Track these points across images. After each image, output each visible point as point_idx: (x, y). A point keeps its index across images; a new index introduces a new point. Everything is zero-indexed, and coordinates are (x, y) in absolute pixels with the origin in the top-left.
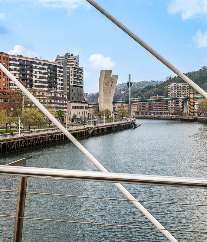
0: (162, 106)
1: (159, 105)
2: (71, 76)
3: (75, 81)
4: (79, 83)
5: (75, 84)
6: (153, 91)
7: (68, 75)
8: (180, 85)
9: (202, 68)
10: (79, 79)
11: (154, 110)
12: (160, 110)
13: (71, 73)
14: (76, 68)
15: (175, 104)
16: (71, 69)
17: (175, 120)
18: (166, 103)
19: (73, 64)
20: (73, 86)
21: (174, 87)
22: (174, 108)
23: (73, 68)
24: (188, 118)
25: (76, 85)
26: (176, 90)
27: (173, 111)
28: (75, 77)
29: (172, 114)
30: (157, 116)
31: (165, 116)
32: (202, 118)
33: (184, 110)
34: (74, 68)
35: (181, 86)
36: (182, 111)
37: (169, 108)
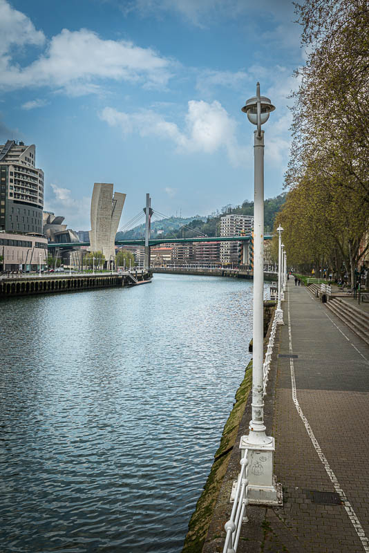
0: (211, 253)
1: (206, 251)
2: (11, 181)
3: (20, 192)
4: (30, 197)
5: (18, 198)
6: (200, 228)
7: (3, 179)
8: (240, 218)
9: (282, 194)
10: (31, 191)
11: (198, 260)
12: (207, 260)
13: (10, 177)
14: (23, 168)
15: (231, 250)
16: (11, 169)
17: (229, 276)
18: (217, 248)
19: (18, 161)
20: (15, 202)
21: (230, 221)
22: (229, 257)
23: (15, 166)
24: (248, 272)
25: (22, 200)
26: (233, 226)
27: (227, 262)
28: (20, 186)
29: (225, 267)
30: (200, 269)
31: (213, 270)
32: (270, 274)
33: (242, 259)
34: (19, 167)
35: (241, 220)
36: (240, 262)
37: (221, 257)
